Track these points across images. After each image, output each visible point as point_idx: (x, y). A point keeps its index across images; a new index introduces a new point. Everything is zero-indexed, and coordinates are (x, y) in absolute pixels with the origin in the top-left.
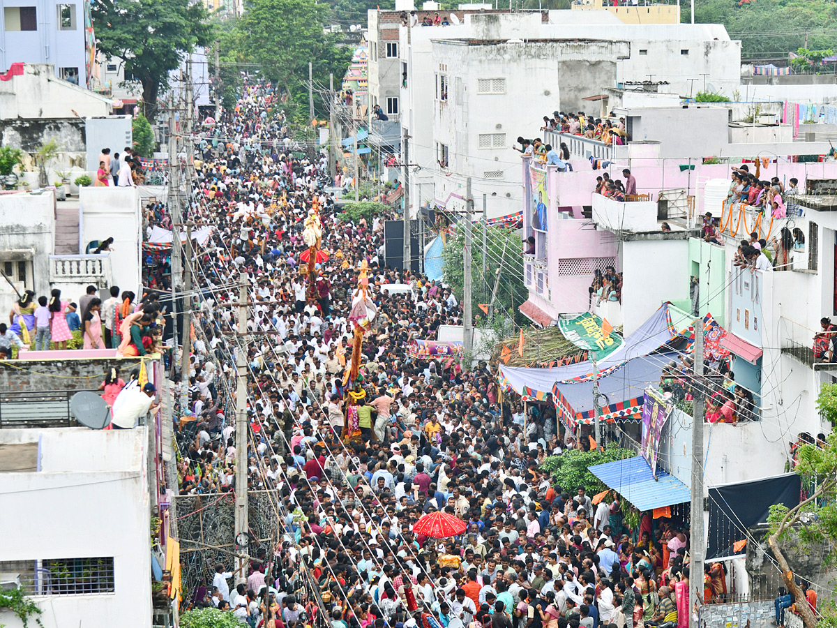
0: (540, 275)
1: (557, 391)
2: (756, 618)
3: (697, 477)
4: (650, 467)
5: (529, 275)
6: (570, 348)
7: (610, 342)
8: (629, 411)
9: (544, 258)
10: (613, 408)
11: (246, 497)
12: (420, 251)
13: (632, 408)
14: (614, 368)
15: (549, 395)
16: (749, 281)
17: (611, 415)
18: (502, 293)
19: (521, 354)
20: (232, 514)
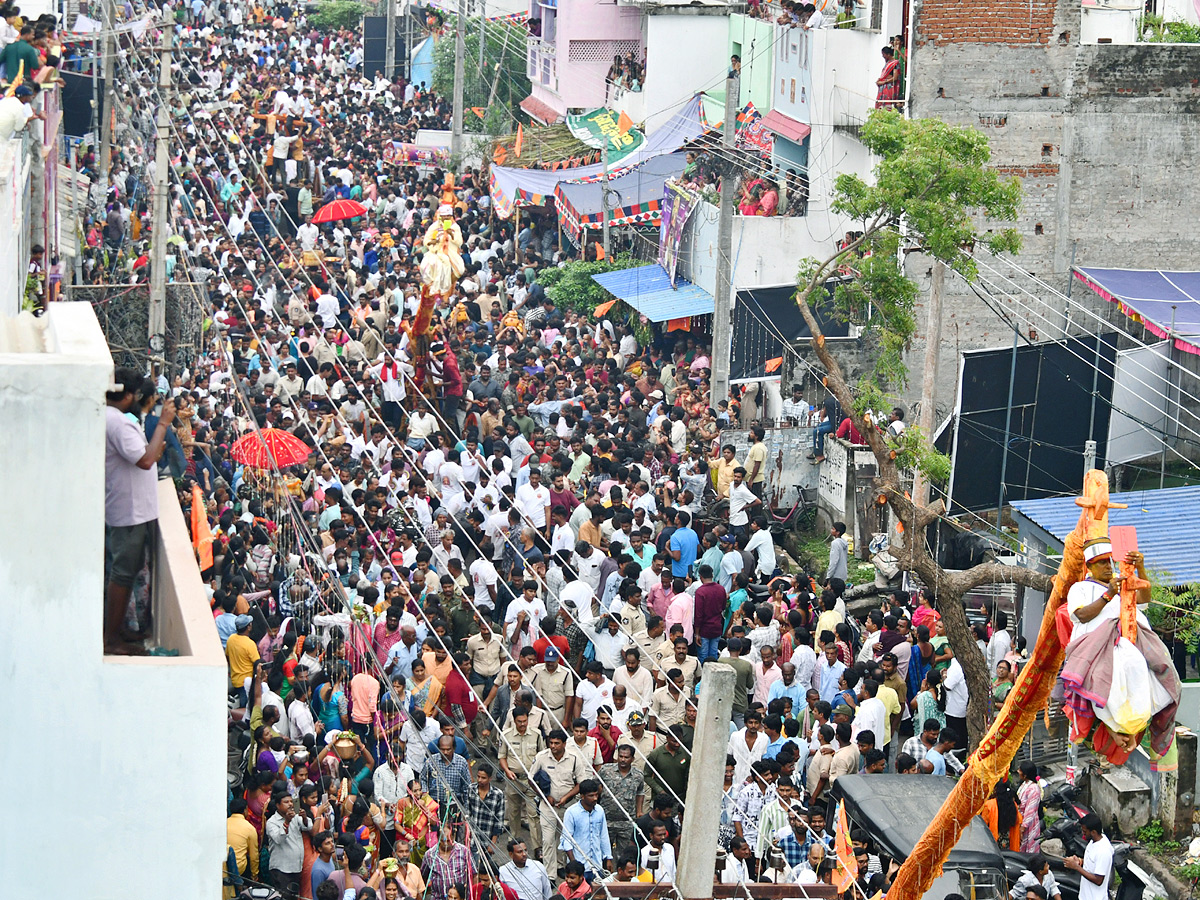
0: (547, 62)
1: (560, 194)
2: (790, 449)
3: (723, 276)
4: (668, 275)
5: (534, 62)
6: (579, 148)
7: (629, 141)
8: (647, 216)
9: (552, 40)
10: (628, 211)
11: (164, 291)
12: (407, 55)
13: (651, 213)
14: (631, 167)
15: (550, 199)
16: (797, 44)
17: (625, 220)
18: (503, 92)
19: (518, 154)
20: (146, 311)
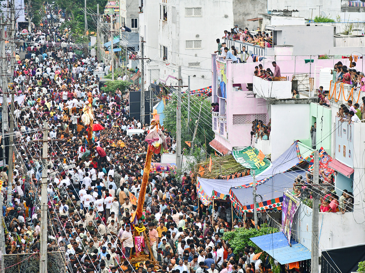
0: (222, 124)
1: (232, 193)
3: (315, 245)
4: (287, 238)
5: (215, 124)
6: (239, 168)
7: (263, 164)
8: (274, 206)
9: (224, 114)
10: (265, 203)
11: (46, 256)
12: (151, 110)
13: (276, 204)
14: (266, 179)
15: (228, 196)
16: (346, 129)
17: (264, 207)
18: (199, 134)
19: (210, 171)
20: (38, 266)
